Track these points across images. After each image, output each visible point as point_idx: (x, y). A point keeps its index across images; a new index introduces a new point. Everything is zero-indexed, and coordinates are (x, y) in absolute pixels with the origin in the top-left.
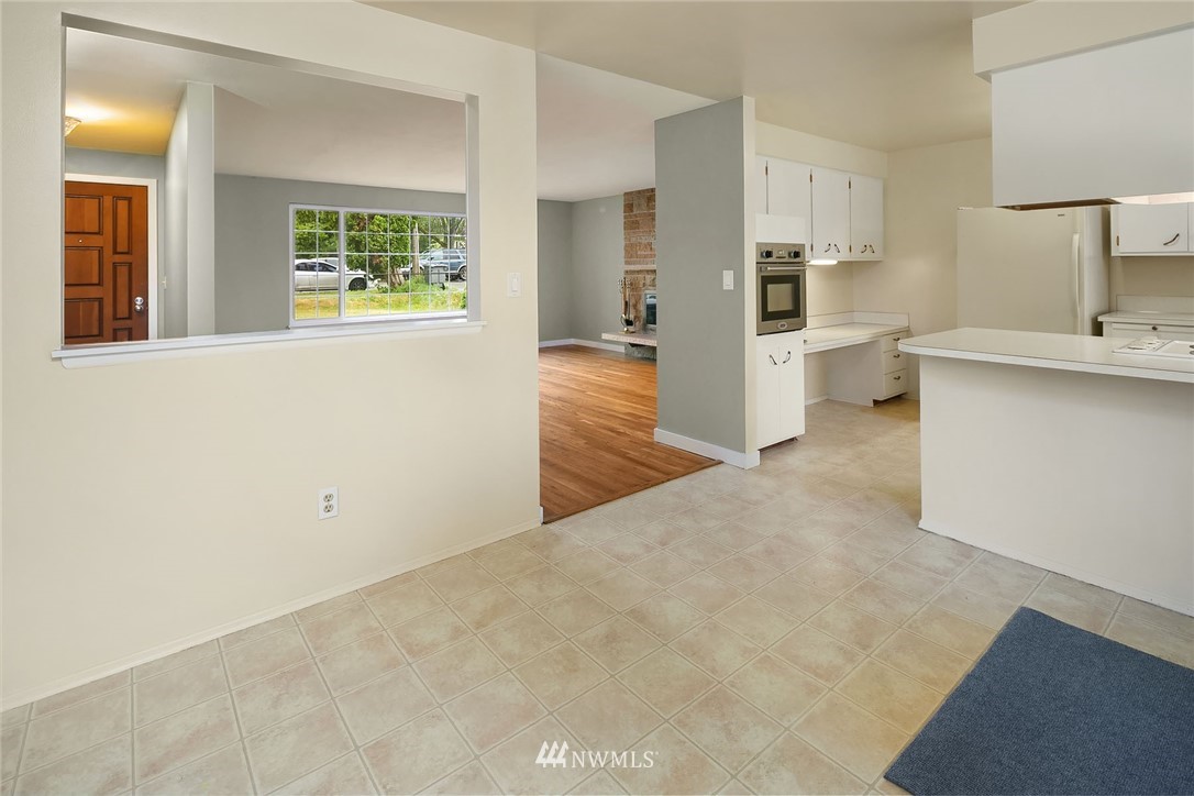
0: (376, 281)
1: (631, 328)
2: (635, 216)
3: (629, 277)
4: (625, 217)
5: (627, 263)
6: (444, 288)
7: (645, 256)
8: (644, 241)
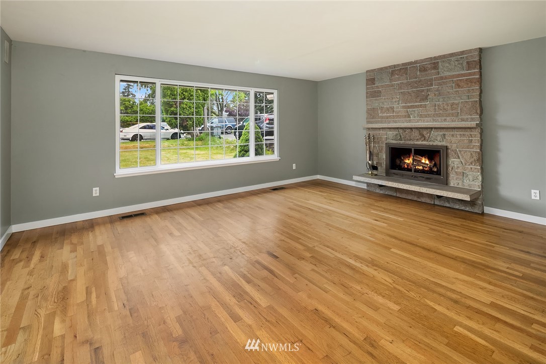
0: (185, 135)
1: (375, 172)
2: (378, 87)
3: (372, 133)
4: (367, 89)
5: (368, 122)
6: (220, 138)
7: (387, 117)
8: (386, 106)
